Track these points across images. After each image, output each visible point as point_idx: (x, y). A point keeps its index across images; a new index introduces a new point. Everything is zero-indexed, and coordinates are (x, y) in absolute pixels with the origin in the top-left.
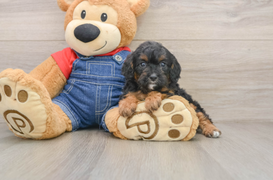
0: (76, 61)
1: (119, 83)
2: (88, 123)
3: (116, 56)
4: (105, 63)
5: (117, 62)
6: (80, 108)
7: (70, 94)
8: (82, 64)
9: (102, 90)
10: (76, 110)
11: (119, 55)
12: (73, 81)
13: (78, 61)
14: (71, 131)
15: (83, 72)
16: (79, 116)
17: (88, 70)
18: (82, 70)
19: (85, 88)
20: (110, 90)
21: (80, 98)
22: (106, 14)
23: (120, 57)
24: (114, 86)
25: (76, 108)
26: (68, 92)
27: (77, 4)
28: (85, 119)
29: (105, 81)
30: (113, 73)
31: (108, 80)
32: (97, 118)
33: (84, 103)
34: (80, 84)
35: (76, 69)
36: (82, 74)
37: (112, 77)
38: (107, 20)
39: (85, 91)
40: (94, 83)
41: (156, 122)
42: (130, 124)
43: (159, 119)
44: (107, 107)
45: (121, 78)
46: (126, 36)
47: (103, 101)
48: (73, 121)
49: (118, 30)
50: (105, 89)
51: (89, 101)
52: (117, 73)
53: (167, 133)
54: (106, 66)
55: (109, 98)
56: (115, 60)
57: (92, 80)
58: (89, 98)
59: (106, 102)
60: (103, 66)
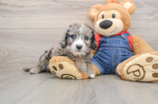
1: (125, 49)
7: (99, 55)
20: (120, 52)
21: (104, 56)
24: (122, 50)
31: (119, 47)
33: (106, 59)
39: (107, 53)
41: (143, 70)
42: (129, 71)
43: (145, 68)
44: (119, 61)
45: (126, 46)
46: (126, 25)
47: (116, 58)
48: (100, 69)
49: (121, 22)
50: (117, 52)
51: (109, 58)
52: (124, 43)
53: (151, 75)
54: (117, 40)
55: (120, 56)
56: (122, 37)
57: (110, 47)
58: (109, 56)
59: (118, 58)
60: (116, 40)
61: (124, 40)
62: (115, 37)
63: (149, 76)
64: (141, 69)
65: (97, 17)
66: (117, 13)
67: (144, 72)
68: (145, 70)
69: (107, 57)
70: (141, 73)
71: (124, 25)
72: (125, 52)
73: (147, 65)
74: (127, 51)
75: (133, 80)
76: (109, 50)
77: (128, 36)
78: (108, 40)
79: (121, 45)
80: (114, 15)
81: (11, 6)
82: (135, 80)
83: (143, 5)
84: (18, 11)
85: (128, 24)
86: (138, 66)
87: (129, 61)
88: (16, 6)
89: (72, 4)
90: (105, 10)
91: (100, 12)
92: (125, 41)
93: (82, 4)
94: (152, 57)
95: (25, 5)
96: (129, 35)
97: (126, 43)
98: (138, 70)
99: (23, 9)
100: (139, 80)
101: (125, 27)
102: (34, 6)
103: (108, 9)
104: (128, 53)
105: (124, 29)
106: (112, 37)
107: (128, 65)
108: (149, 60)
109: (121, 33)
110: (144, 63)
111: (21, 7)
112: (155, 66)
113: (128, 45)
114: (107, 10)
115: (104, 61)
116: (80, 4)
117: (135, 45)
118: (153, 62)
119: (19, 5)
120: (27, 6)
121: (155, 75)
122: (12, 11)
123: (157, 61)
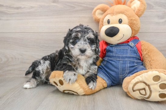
0: (108, 47)
1: (133, 59)
2: (115, 82)
3: (130, 43)
4: (124, 47)
5: (131, 47)
6: (110, 74)
7: (105, 66)
8: (111, 49)
9: (123, 63)
10: (108, 75)
11: (132, 42)
12: (106, 59)
13: (109, 47)
14: (106, 88)
15: (112, 53)
16: (110, 79)
17: (114, 52)
18: (111, 52)
19: (113, 63)
20: (128, 63)
21: (110, 68)
22: (121, 19)
23: (133, 43)
24: (130, 61)
25: (108, 74)
26: (104, 65)
27: (105, 17)
28: (114, 80)
29: (124, 58)
30: (129, 53)
31: (126, 57)
32: (121, 80)
33: (113, 71)
34: (110, 60)
35: (108, 52)
36: (111, 54)
37: (129, 55)
38: (122, 22)
39: (114, 64)
40: (119, 59)
41: (150, 89)
42: (135, 89)
43: (151, 87)
44: (126, 73)
45: (134, 55)
46: (134, 30)
47: (124, 70)
48: (108, 82)
49: (129, 27)
50: (124, 63)
51: (115, 70)
52: (132, 53)
53: (158, 95)
54: (125, 49)
55: (127, 68)
56: (129, 46)
57: (117, 57)
58: (116, 68)
59: (125, 70)
60: (123, 49)
61: (131, 49)
62: (122, 46)
63: (155, 96)
64: (147, 88)
65: (103, 22)
66: (124, 18)
67: (151, 91)
68: (152, 89)
69: (113, 68)
70: (147, 92)
71: (132, 31)
72: (134, 62)
73: (154, 84)
74: (136, 61)
75: (139, 98)
76: (116, 61)
77: (136, 43)
78: (114, 49)
79: (128, 55)
80: (121, 20)
81: (7, 7)
82: (140, 99)
83: (153, 7)
84: (14, 14)
85: (136, 30)
86: (145, 84)
87: (135, 77)
88: (12, 7)
89: (73, 5)
90: (110, 14)
91: (105, 16)
92: (133, 50)
93: (85, 5)
94: (160, 76)
95: (23, 6)
96: (137, 41)
97: (135, 52)
98: (144, 89)
99: (20, 11)
100: (145, 99)
101: (133, 32)
102: (32, 7)
103: (114, 13)
104: (137, 63)
105: (133, 35)
106: (119, 46)
107: (134, 81)
108: (157, 78)
109: (129, 40)
110: (150, 82)
111: (18, 8)
112: (163, 86)
113: (136, 54)
114: (112, 14)
115: (111, 73)
116: (83, 5)
117: (144, 53)
118: (160, 81)
119: (15, 6)
120: (24, 8)
121: (162, 96)
122: (8, 12)
123: (165, 80)
